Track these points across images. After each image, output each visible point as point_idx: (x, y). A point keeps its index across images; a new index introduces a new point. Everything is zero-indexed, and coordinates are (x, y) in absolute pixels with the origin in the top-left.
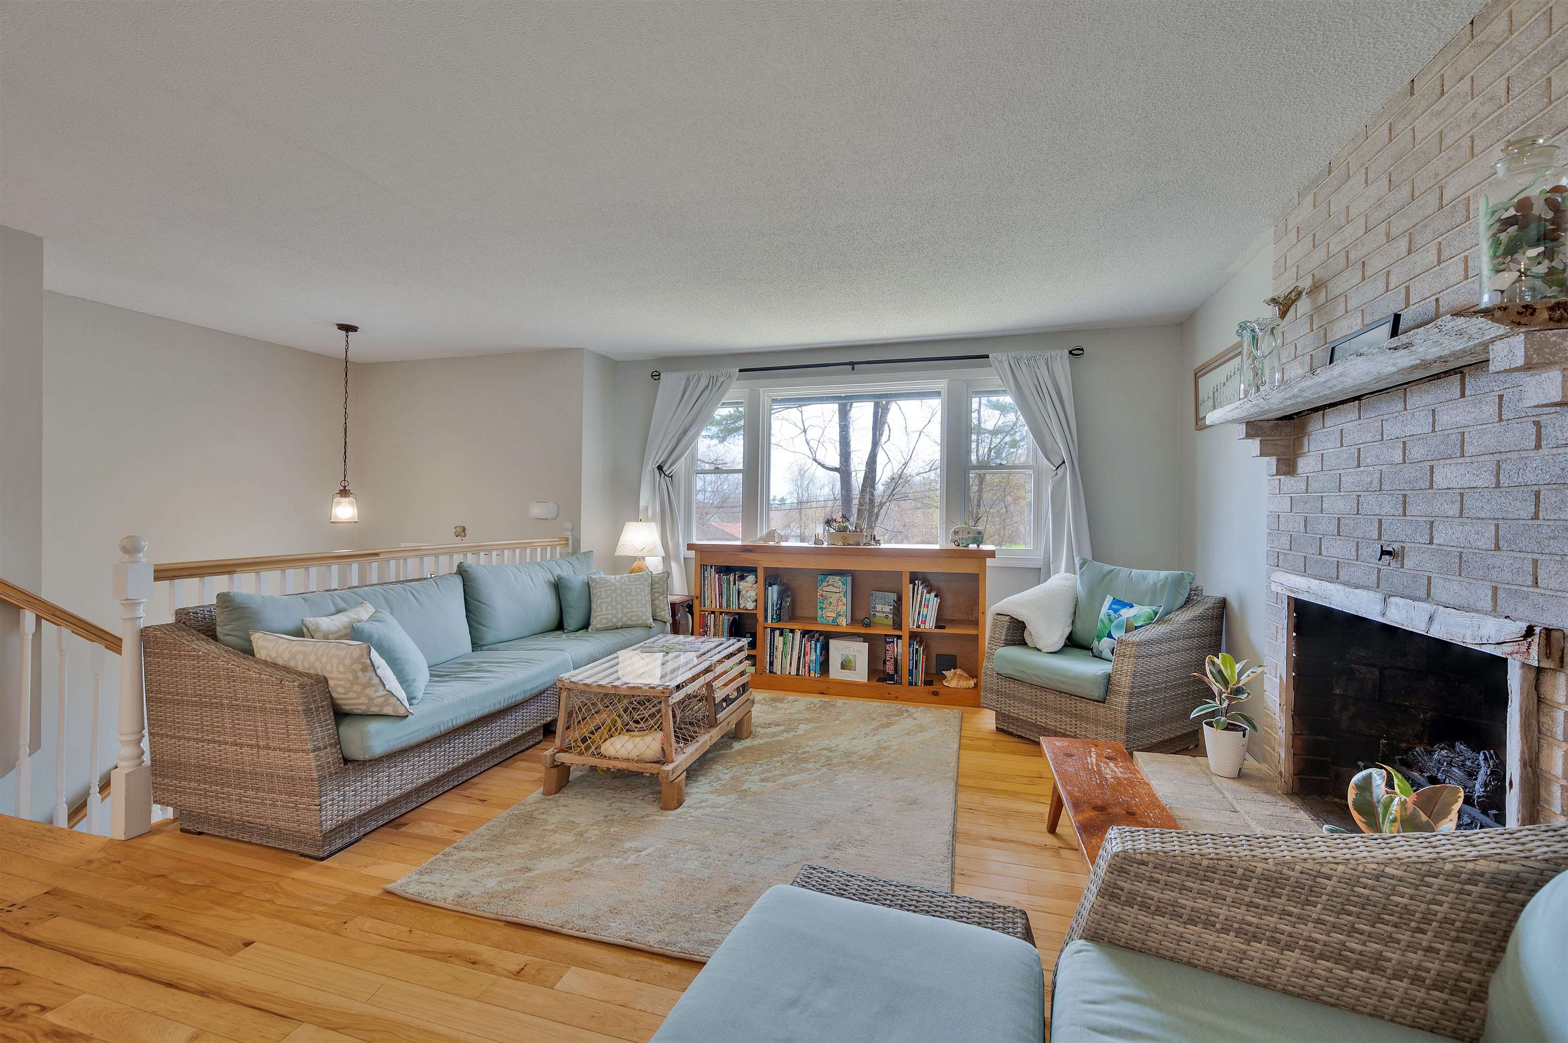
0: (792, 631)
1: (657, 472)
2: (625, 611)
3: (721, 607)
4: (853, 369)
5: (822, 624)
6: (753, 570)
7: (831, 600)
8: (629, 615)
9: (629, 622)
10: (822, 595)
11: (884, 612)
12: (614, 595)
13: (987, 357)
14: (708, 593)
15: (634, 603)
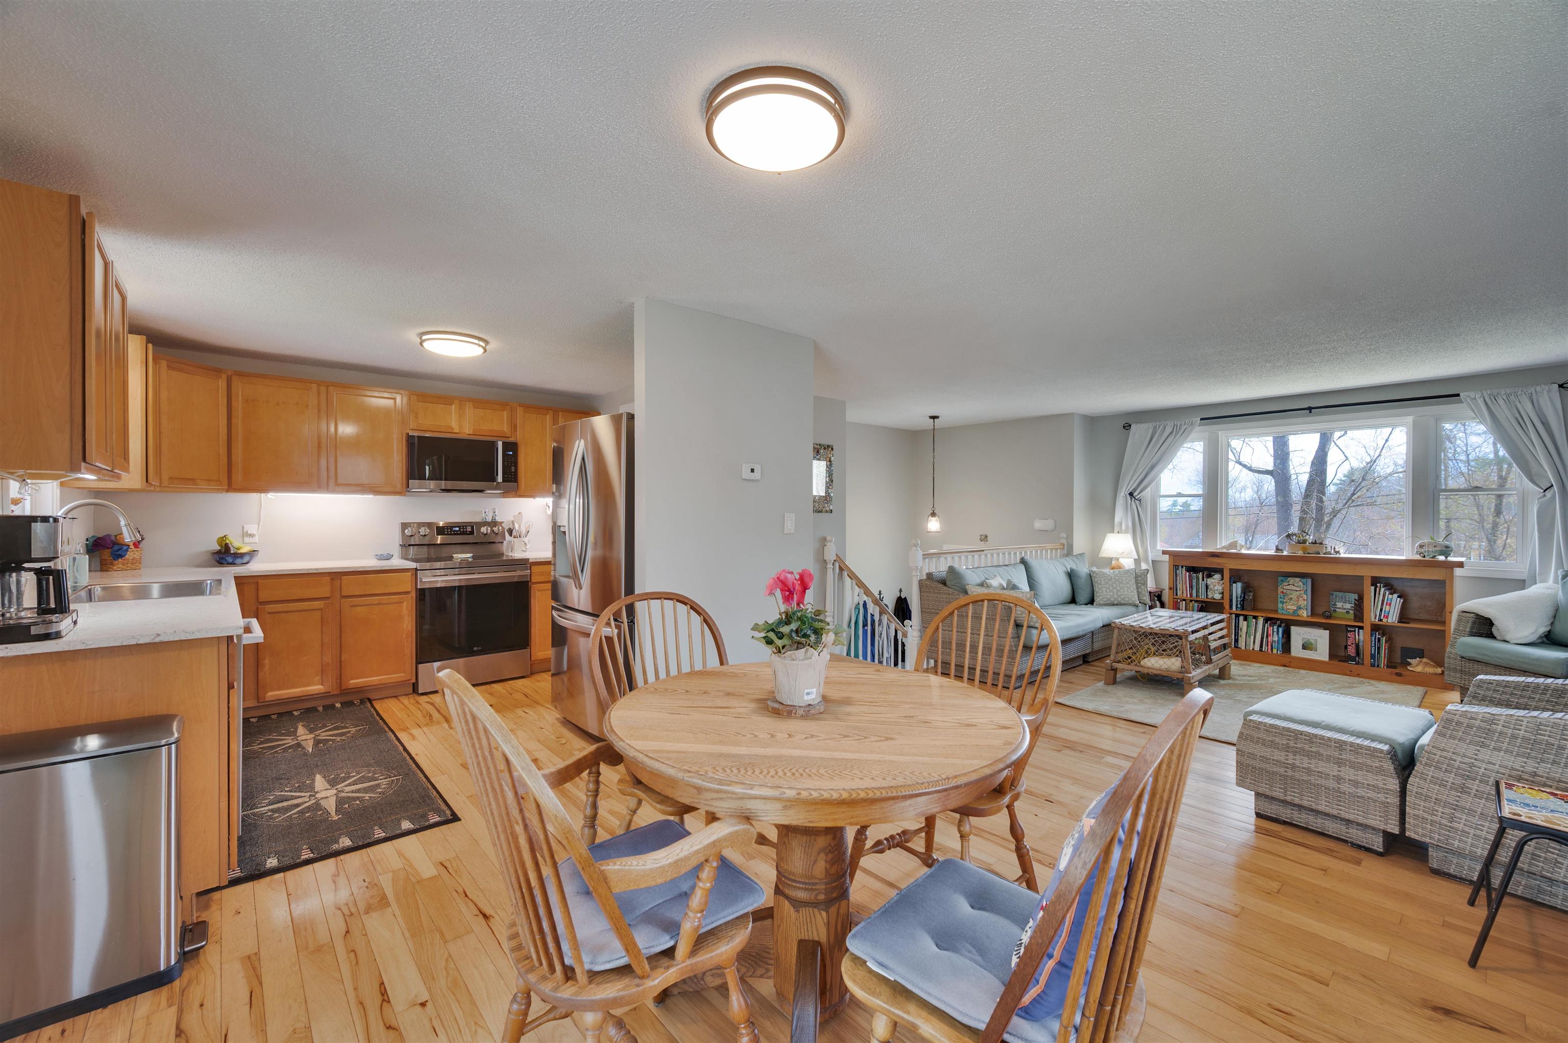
0: (1255, 617)
1: (1127, 496)
2: (1119, 593)
3: (1191, 596)
5: (1282, 614)
6: (1220, 571)
7: (1292, 596)
8: (1122, 597)
9: (1122, 602)
10: (1283, 592)
11: (1346, 608)
12: (1110, 583)
13: (1457, 395)
14: (1179, 586)
15: (1126, 589)
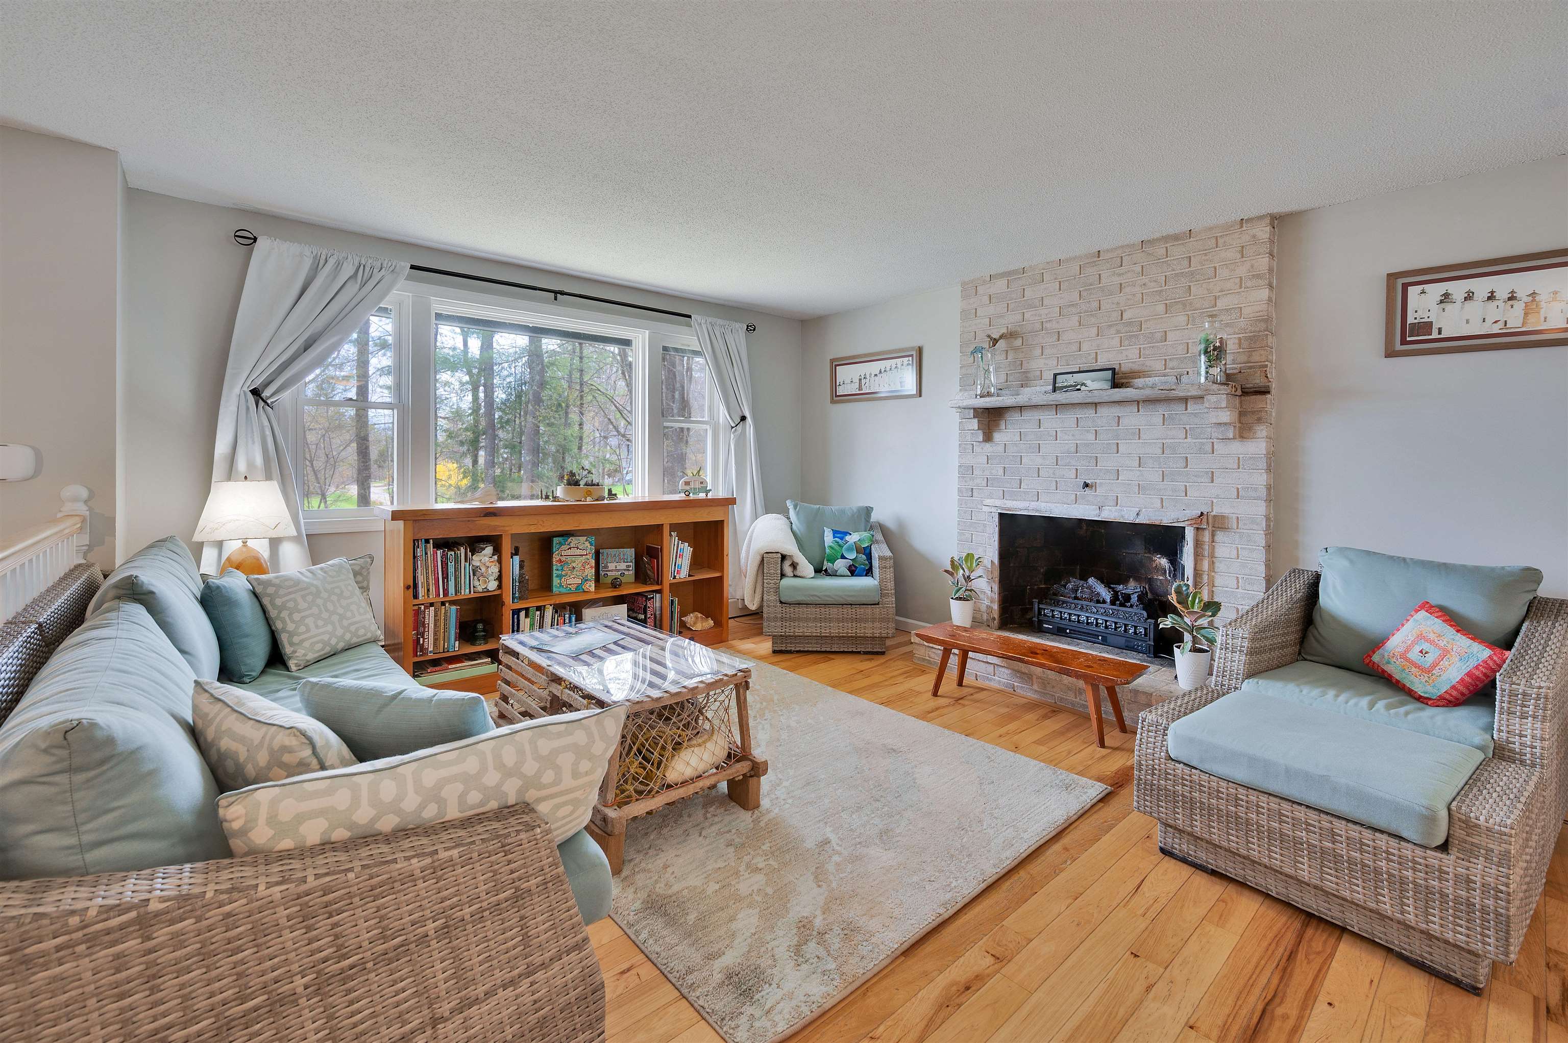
0: (539, 608)
1: (251, 398)
2: (345, 623)
3: (446, 593)
4: (556, 299)
5: (560, 594)
6: (495, 541)
7: (574, 565)
8: (353, 628)
9: (355, 640)
10: (560, 561)
11: (619, 570)
12: (319, 601)
13: (690, 317)
14: (421, 579)
15: (354, 607)
